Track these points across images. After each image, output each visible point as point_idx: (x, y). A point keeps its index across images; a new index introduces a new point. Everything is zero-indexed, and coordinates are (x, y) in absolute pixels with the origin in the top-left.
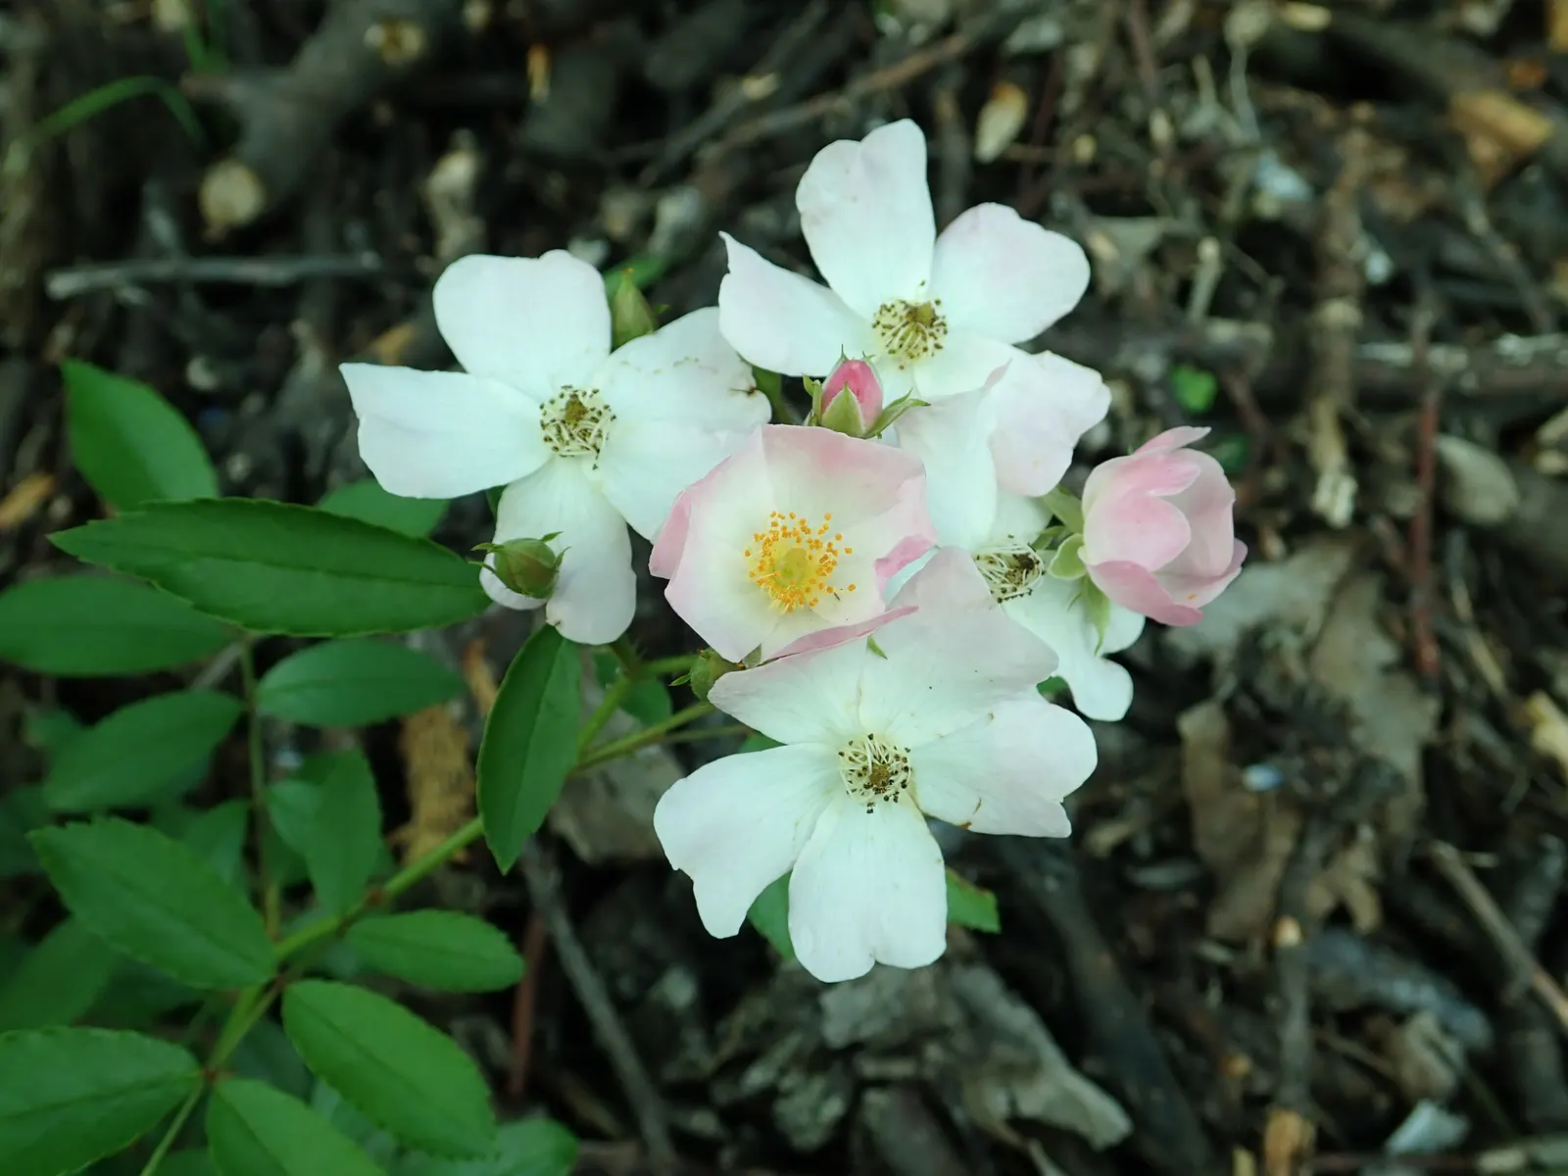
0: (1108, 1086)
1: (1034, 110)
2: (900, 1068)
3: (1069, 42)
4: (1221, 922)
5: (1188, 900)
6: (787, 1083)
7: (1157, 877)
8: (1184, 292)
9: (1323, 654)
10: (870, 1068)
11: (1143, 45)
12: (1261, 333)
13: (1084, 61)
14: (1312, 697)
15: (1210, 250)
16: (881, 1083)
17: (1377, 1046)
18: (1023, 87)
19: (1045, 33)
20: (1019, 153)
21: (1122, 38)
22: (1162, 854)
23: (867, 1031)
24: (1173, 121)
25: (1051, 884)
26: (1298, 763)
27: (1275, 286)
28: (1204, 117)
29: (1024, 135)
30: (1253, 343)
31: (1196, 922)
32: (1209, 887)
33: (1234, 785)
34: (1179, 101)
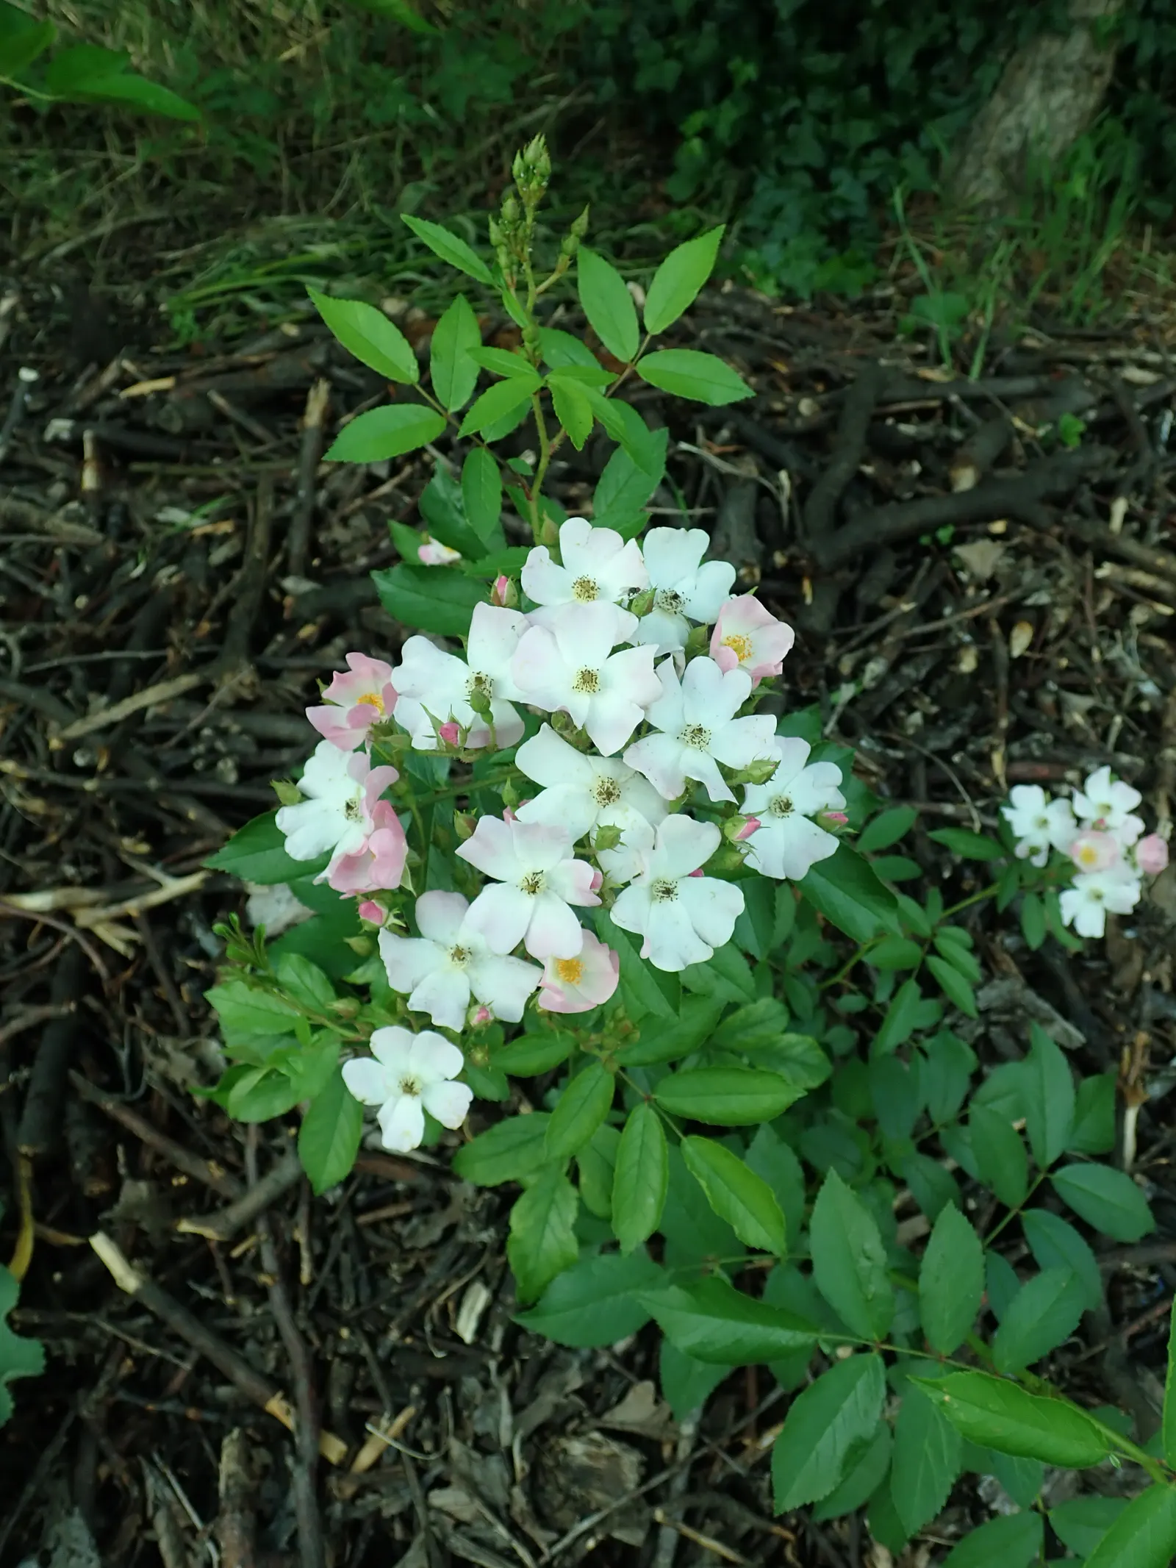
0: (1079, 1028)
1: (1037, 634)
2: (1005, 1018)
3: (1054, 604)
4: (1116, 981)
5: (1105, 973)
6: (961, 1022)
7: (1093, 965)
8: (1104, 736)
9: (1155, 890)
10: (994, 1018)
11: (1090, 614)
12: (1140, 761)
13: (1061, 615)
14: (1151, 906)
15: (1118, 720)
16: (996, 1024)
17: (1168, 1031)
18: (1030, 623)
19: (1043, 598)
20: (1028, 654)
21: (1079, 607)
22: (1093, 958)
23: (995, 1004)
24: (1102, 653)
25: (1058, 962)
26: (1144, 930)
27: (1143, 734)
28: (1116, 652)
29: (1031, 647)
30: (1135, 764)
31: (1106, 981)
32: (1112, 969)
33: (1121, 936)
34: (1105, 643)
